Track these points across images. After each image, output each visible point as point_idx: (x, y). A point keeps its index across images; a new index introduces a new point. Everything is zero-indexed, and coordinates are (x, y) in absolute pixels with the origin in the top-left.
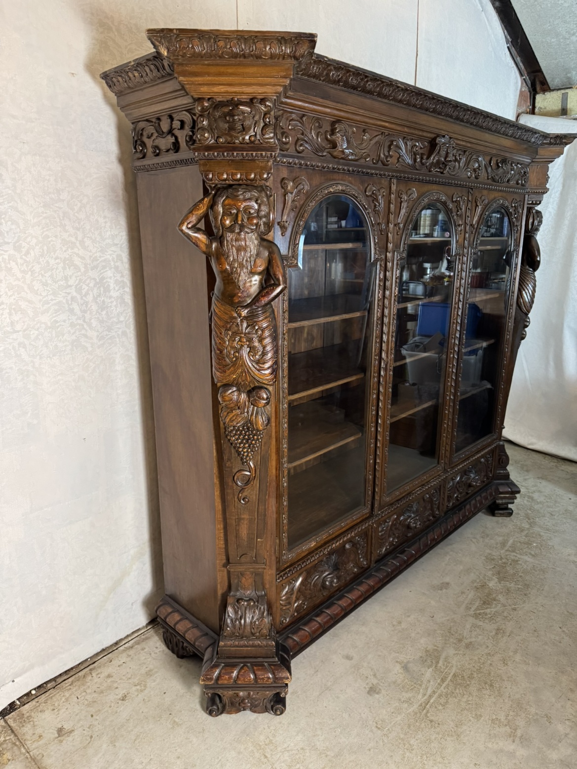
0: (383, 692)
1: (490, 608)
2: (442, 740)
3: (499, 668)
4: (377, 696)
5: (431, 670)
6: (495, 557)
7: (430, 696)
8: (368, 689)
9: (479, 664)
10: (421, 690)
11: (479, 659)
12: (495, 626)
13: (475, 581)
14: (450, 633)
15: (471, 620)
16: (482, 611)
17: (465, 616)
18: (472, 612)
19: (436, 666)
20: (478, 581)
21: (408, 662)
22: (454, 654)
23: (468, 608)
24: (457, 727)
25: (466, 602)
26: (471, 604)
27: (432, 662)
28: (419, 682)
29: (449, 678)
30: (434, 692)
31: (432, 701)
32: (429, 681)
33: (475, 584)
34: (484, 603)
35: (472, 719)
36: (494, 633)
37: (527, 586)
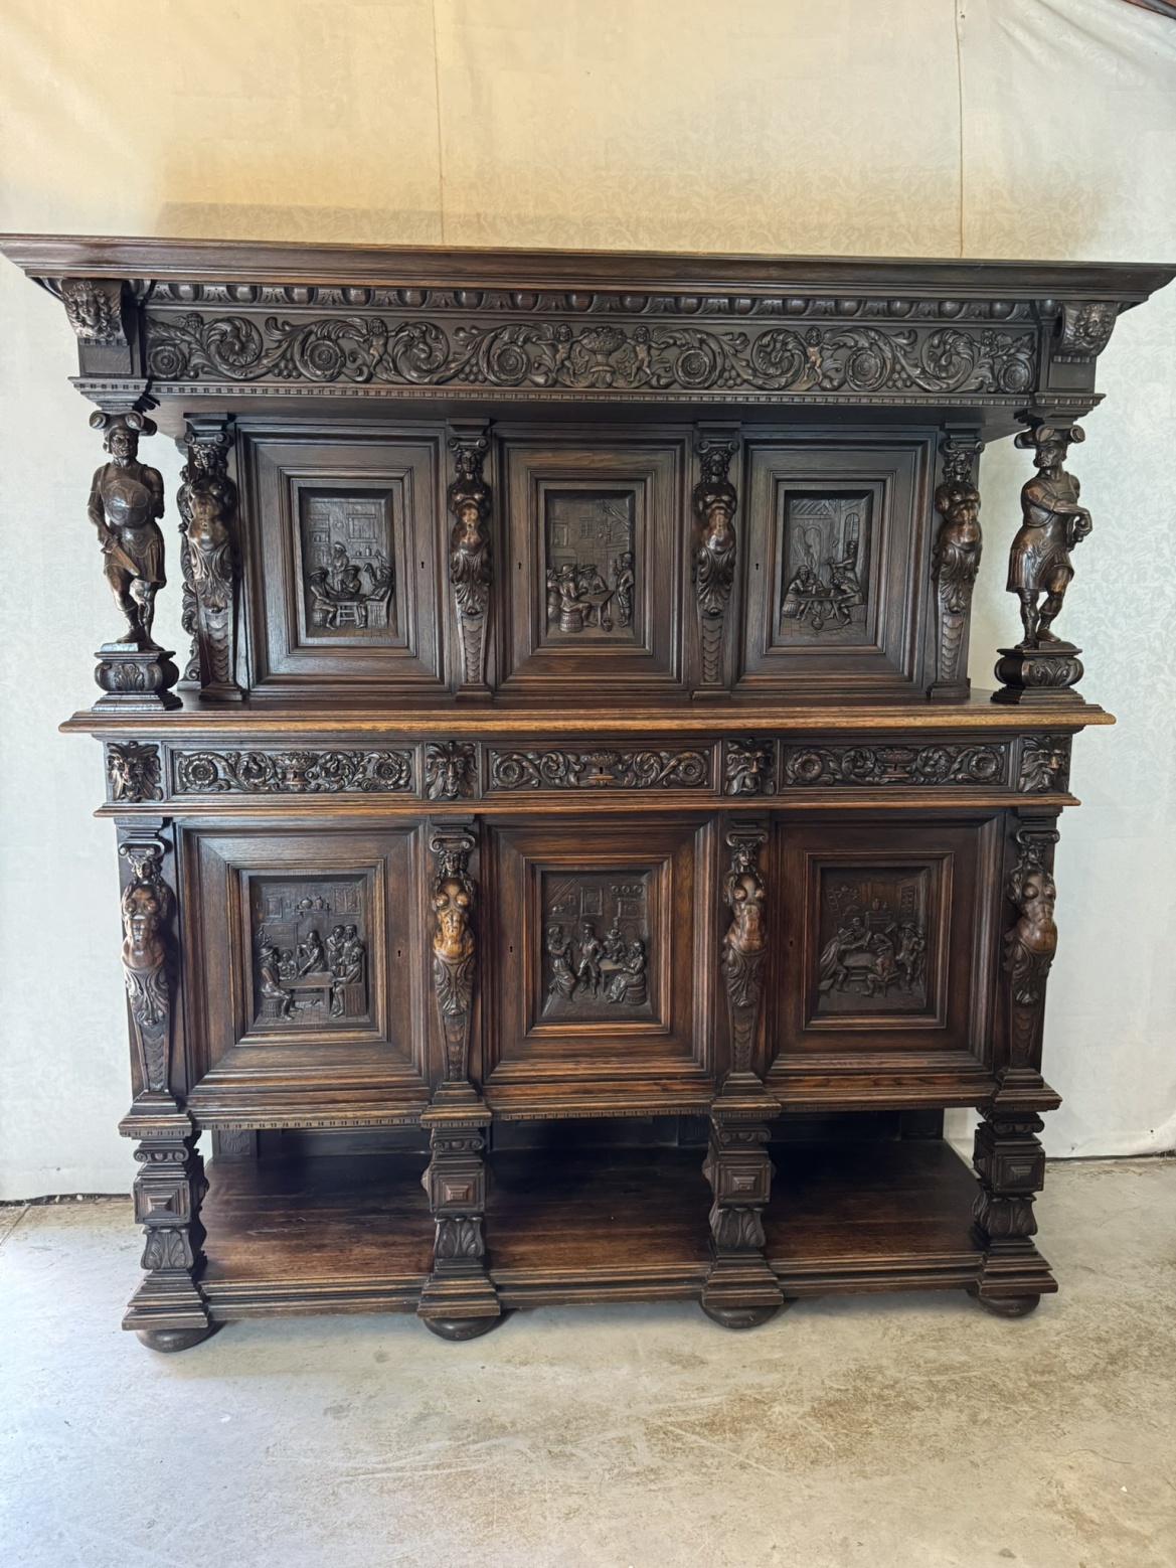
0: (345, 1422)
1: (705, 1437)
2: (306, 1523)
3: (547, 1513)
4: (330, 1418)
5: (448, 1443)
6: (880, 1378)
7: (388, 1470)
8: (333, 1405)
9: (526, 1487)
10: (390, 1455)
11: (541, 1481)
12: (656, 1462)
13: (761, 1387)
14: (568, 1422)
15: (636, 1431)
16: (678, 1431)
17: (638, 1419)
18: (660, 1423)
19: (464, 1445)
20: (766, 1390)
21: (437, 1414)
22: (518, 1451)
23: (661, 1413)
24: (349, 1525)
25: (679, 1404)
26: (683, 1411)
27: (469, 1436)
28: (405, 1445)
29: (453, 1470)
30: (402, 1469)
31: (377, 1476)
32: (420, 1453)
33: (748, 1392)
34: (706, 1424)
35: (385, 1532)
36: (635, 1470)
37: (846, 1453)
